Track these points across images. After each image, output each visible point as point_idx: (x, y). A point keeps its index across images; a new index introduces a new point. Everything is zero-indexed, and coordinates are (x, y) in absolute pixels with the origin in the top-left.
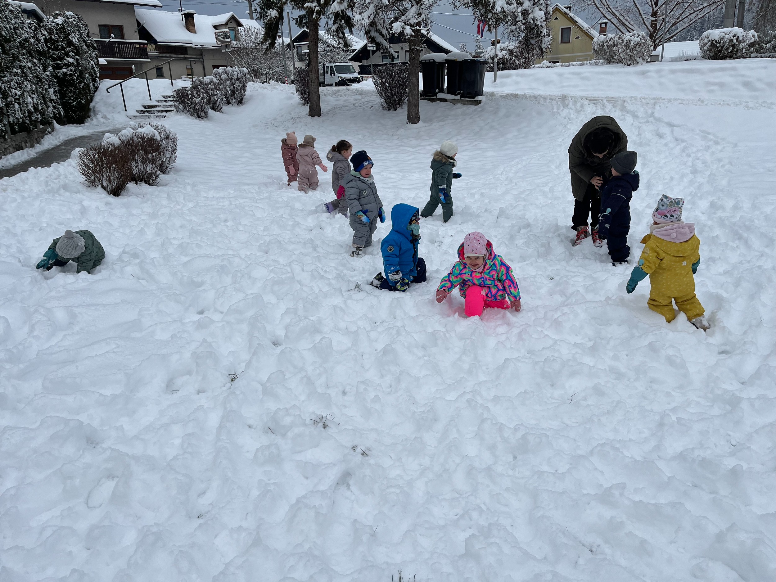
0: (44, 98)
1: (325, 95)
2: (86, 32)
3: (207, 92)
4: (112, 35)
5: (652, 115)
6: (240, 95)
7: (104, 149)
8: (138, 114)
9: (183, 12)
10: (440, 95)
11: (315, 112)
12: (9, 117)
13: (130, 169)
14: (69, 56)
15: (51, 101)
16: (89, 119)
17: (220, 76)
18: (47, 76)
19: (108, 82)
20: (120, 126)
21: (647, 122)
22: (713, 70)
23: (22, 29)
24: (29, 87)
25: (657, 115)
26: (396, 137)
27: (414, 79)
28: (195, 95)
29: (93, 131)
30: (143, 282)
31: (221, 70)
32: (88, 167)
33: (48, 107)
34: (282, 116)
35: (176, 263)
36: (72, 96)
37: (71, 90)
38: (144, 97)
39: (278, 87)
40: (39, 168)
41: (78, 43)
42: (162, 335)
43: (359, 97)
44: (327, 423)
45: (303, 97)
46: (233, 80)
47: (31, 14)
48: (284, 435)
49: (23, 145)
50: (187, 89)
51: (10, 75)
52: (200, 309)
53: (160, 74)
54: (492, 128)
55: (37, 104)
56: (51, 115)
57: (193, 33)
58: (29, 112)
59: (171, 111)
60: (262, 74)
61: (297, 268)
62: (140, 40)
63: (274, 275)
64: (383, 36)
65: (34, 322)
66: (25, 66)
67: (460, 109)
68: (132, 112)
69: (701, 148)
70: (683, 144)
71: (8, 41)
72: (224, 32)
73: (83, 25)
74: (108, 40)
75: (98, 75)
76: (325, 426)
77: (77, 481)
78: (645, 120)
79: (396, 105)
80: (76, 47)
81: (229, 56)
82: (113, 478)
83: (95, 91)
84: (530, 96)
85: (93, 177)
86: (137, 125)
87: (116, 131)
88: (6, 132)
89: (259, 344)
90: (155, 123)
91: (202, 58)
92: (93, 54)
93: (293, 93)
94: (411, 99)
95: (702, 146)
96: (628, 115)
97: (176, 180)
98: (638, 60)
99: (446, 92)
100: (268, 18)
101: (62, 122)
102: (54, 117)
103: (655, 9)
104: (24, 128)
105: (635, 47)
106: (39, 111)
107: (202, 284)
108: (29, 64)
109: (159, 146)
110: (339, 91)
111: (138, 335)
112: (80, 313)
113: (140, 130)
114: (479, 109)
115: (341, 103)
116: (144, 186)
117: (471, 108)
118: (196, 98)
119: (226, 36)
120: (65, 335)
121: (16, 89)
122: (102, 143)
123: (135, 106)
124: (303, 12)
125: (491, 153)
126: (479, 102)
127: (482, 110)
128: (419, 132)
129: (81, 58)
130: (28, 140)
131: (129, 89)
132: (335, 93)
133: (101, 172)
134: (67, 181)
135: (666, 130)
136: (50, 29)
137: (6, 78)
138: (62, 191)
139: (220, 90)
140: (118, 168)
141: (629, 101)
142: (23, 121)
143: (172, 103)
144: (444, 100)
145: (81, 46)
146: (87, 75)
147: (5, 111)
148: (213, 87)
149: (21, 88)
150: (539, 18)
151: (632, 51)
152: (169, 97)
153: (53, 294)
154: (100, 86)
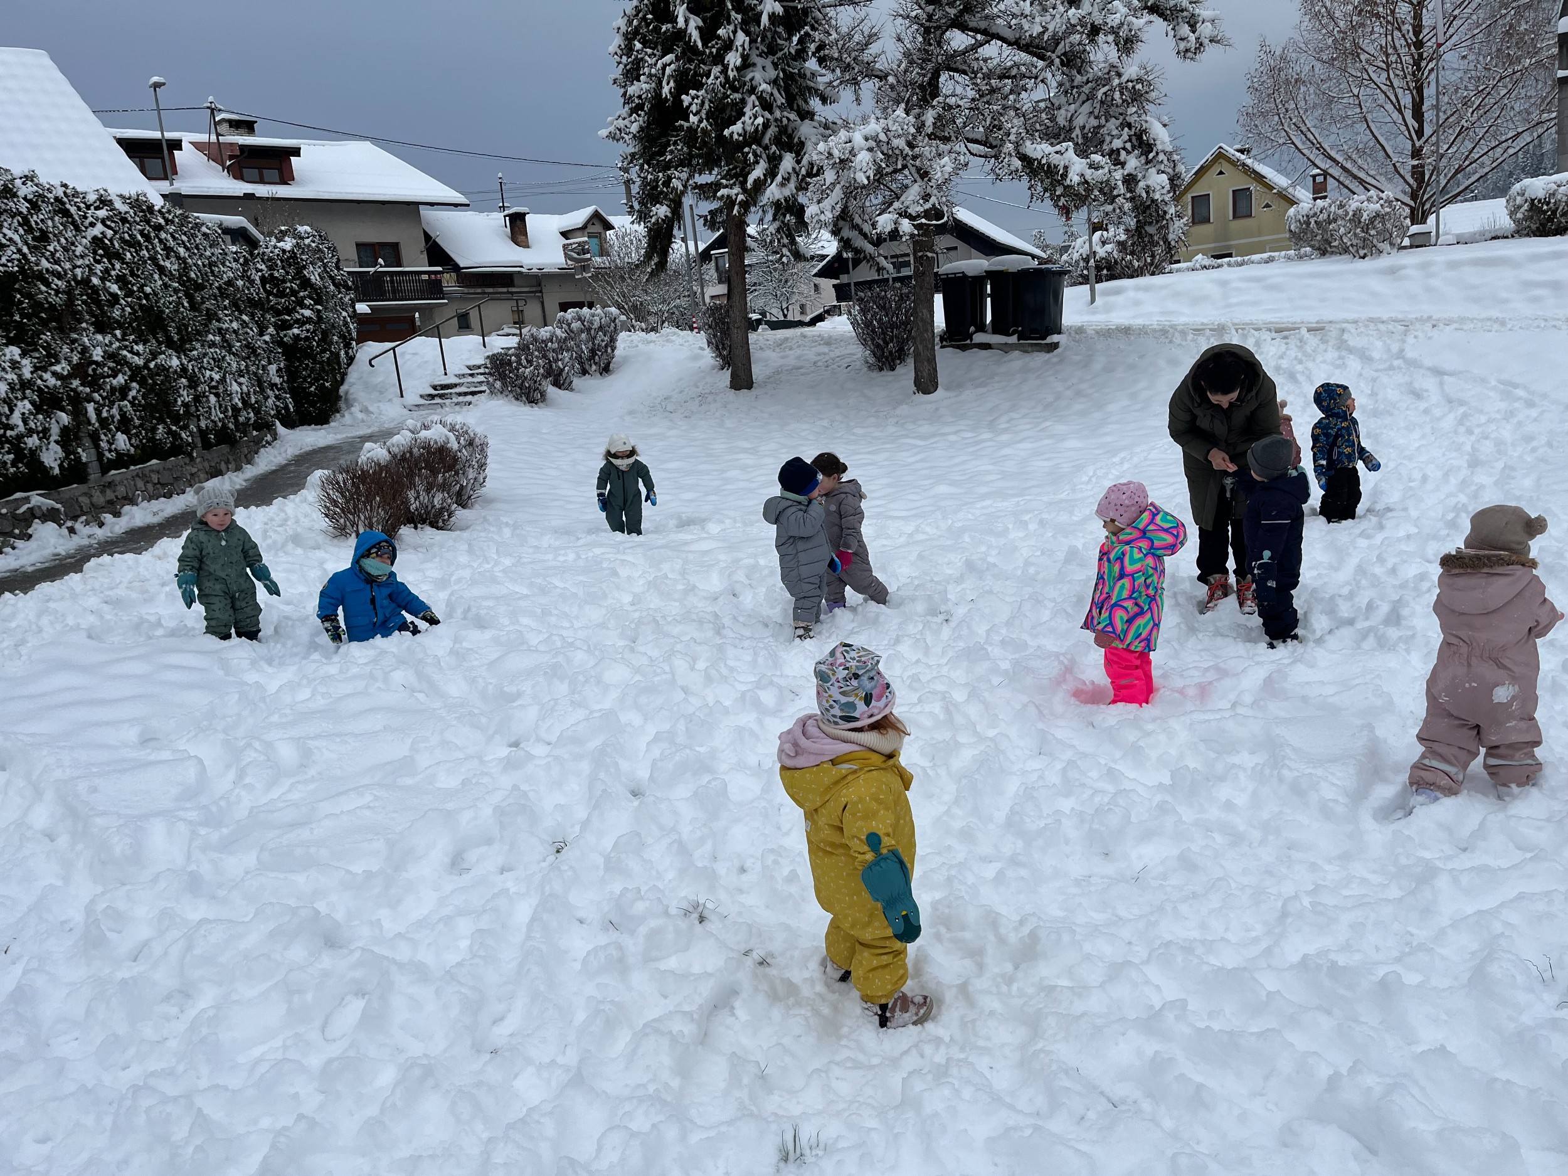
0: (260, 382)
1: (761, 348)
2: (335, 260)
3: (545, 357)
4: (380, 261)
5: (1400, 354)
6: (605, 356)
7: (362, 470)
8: (423, 402)
9: (506, 212)
10: (979, 338)
11: (742, 380)
12: (199, 420)
13: (406, 503)
14: (303, 306)
15: (273, 386)
16: (338, 415)
17: (569, 325)
18: (266, 342)
19: (372, 348)
20: (392, 425)
21: (1391, 368)
22: (1535, 258)
23: (223, 264)
24: (234, 365)
25: (1410, 354)
26: (895, 420)
27: (925, 311)
28: (524, 362)
29: (344, 436)
30: (421, 696)
31: (571, 313)
32: (335, 503)
33: (266, 398)
34: (681, 392)
35: (476, 663)
36: (309, 376)
37: (307, 365)
38: (434, 371)
39: (674, 338)
40: (253, 508)
41: (319, 283)
42: (447, 781)
43: (825, 349)
44: (706, 913)
45: (720, 355)
46: (592, 332)
47: (239, 235)
48: (632, 933)
49: (223, 466)
50: (510, 352)
51: (202, 345)
52: (513, 740)
53: (464, 325)
54: (1079, 394)
55: (248, 394)
56: (272, 413)
57: (524, 247)
58: (235, 408)
59: (481, 392)
60: (649, 313)
61: (680, 664)
62: (430, 266)
63: (640, 678)
64: (865, 236)
65: (244, 763)
66: (227, 329)
67: (1017, 361)
68: (412, 398)
69: (1498, 416)
70: (1462, 410)
71: (200, 287)
72: (579, 244)
73: (329, 248)
74: (372, 270)
75: (354, 335)
76: (702, 919)
77: (309, 997)
78: (1387, 365)
79: (893, 360)
80: (316, 290)
81: (590, 285)
82: (364, 995)
83: (349, 365)
84: (1154, 331)
85: (342, 521)
86: (419, 425)
87: (381, 436)
88: (193, 445)
89: (604, 791)
90: (449, 419)
91: (541, 292)
92: (347, 299)
93: (702, 349)
94: (920, 348)
95: (1498, 411)
96: (1352, 357)
97: (485, 519)
98: (1380, 245)
99: (990, 330)
100: (653, 220)
101: (289, 424)
102: (278, 416)
103: (1418, 144)
104: (224, 437)
105: (1372, 223)
106: (252, 406)
107: (519, 695)
108: (235, 325)
109: (455, 460)
110: (787, 339)
111: (409, 781)
112: (317, 748)
113: (424, 434)
114: (1055, 360)
115: (791, 361)
116: (429, 531)
117: (1039, 359)
118: (526, 367)
119: (583, 249)
120: (292, 784)
121: (212, 370)
122: (360, 461)
123: (417, 386)
124: (715, 205)
125: (1072, 443)
126: (1055, 346)
127: (1061, 361)
128: (937, 409)
129: (326, 308)
130: (231, 458)
131: (407, 357)
132: (780, 344)
133: (356, 511)
134: (299, 530)
135: (1429, 384)
136: (270, 259)
137: (195, 353)
138: (290, 546)
139: (568, 351)
140: (384, 503)
141: (1353, 330)
142: (224, 425)
143: (481, 378)
144: (986, 346)
145: (326, 288)
146: (335, 338)
147: (193, 409)
148: (556, 345)
149: (220, 368)
150: (1158, 187)
151: (1366, 230)
152: (479, 367)
153: (275, 718)
154: (358, 356)
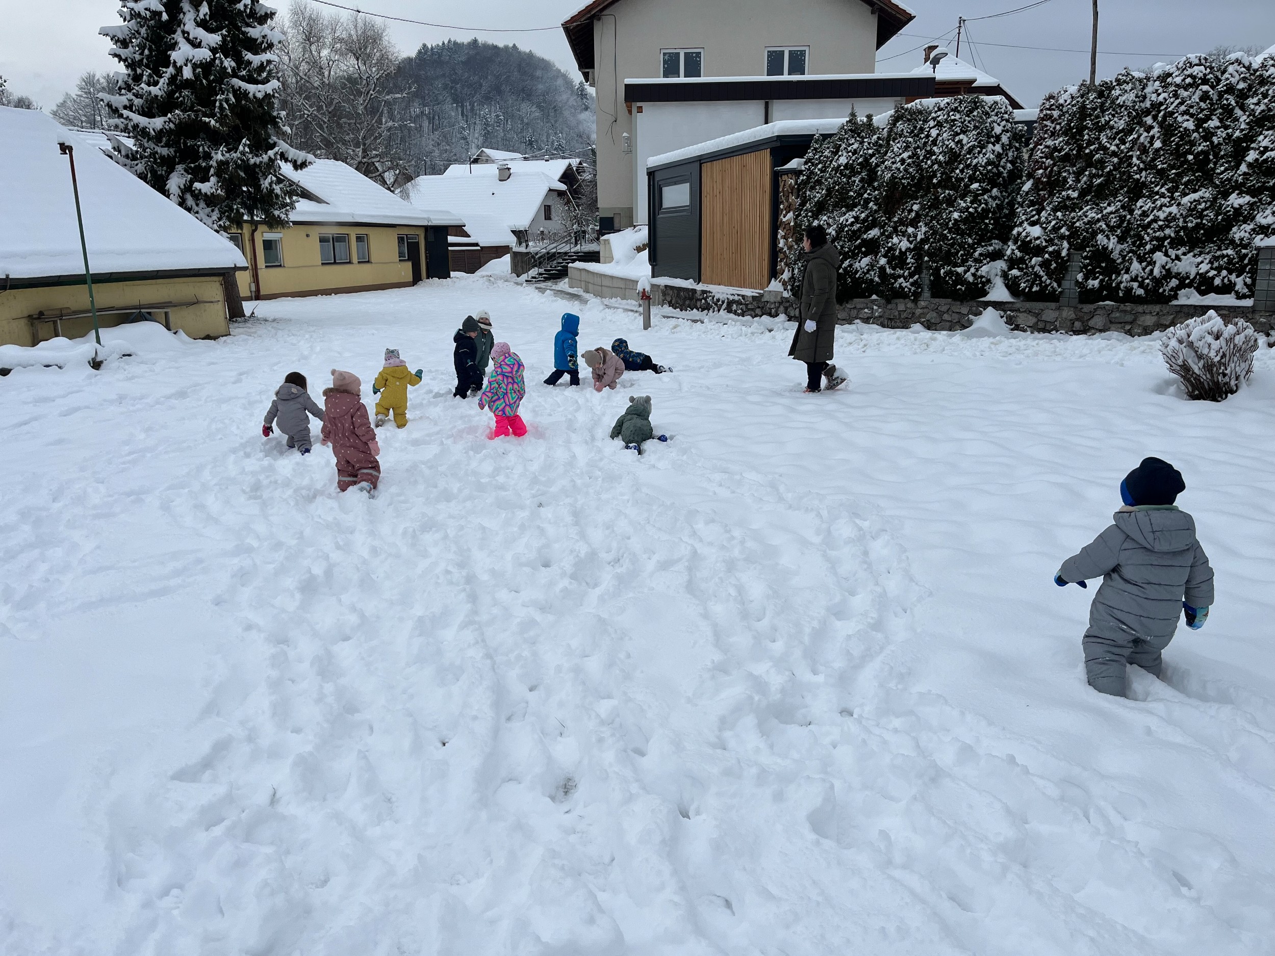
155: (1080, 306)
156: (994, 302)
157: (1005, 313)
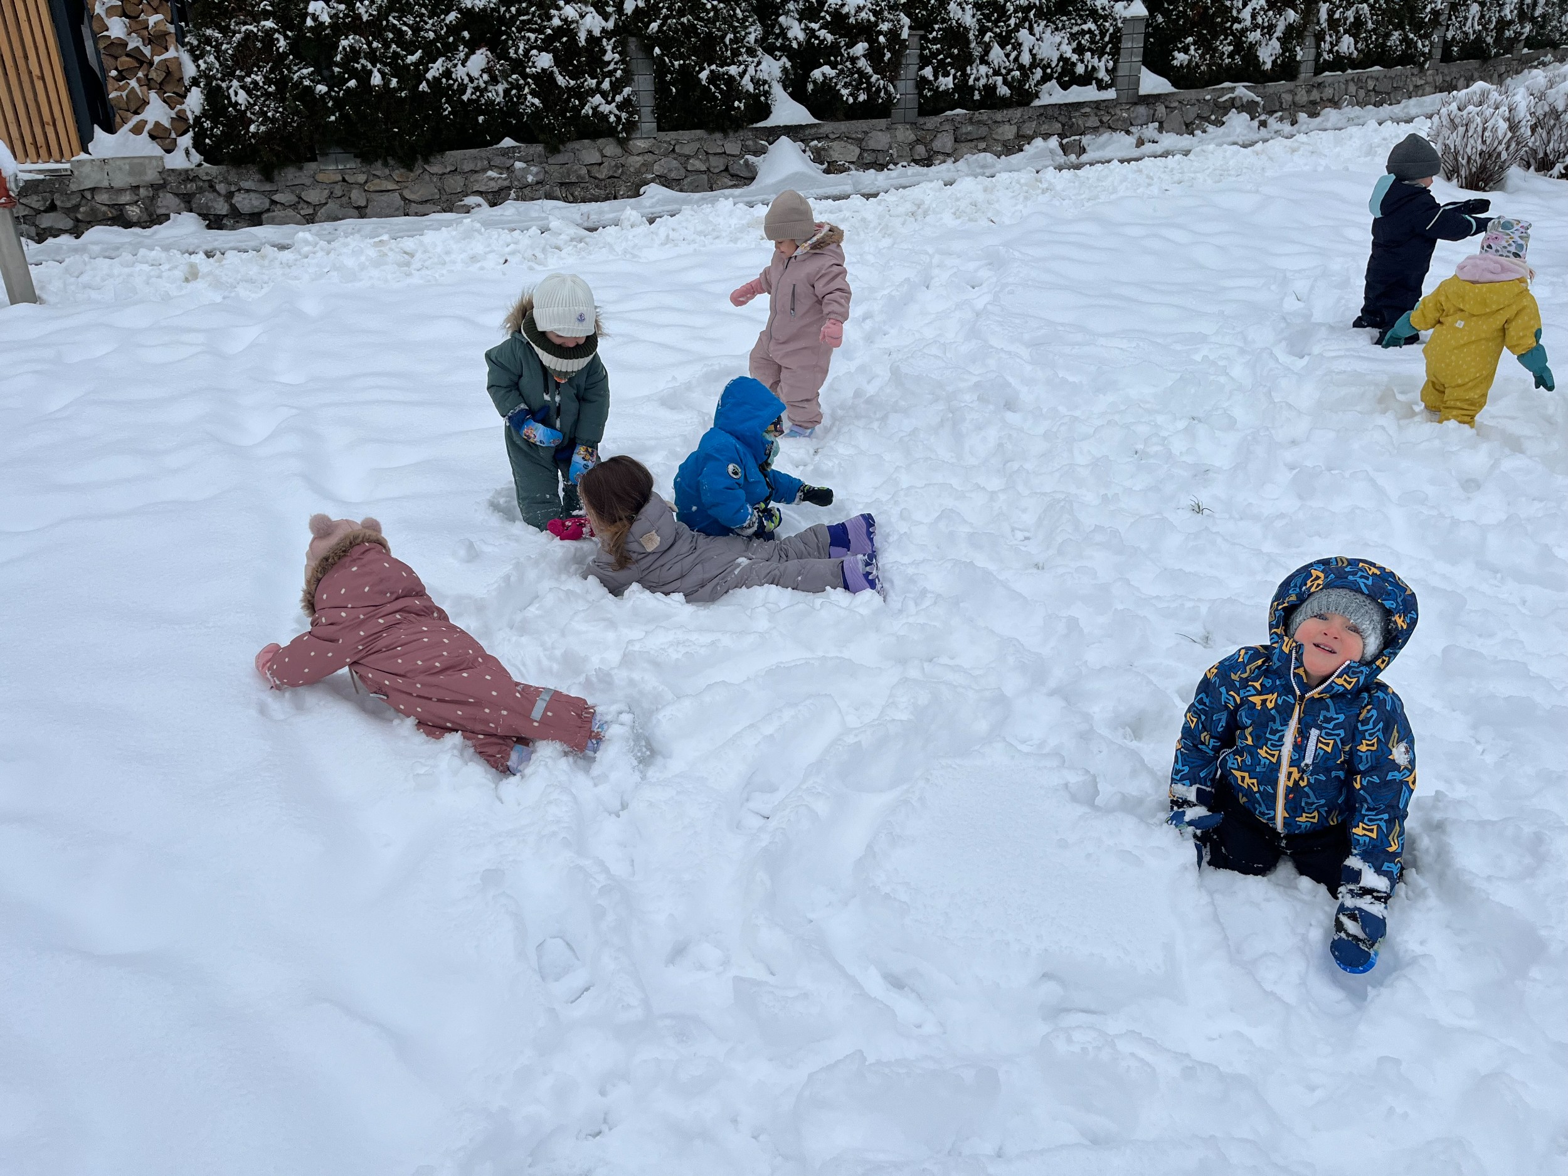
58: (1501, 20)
88: (1429, 56)
104: (1474, 51)
142: (1479, 38)
147: (1444, 18)
155: (921, 120)
156: (786, 127)
157: (807, 145)
